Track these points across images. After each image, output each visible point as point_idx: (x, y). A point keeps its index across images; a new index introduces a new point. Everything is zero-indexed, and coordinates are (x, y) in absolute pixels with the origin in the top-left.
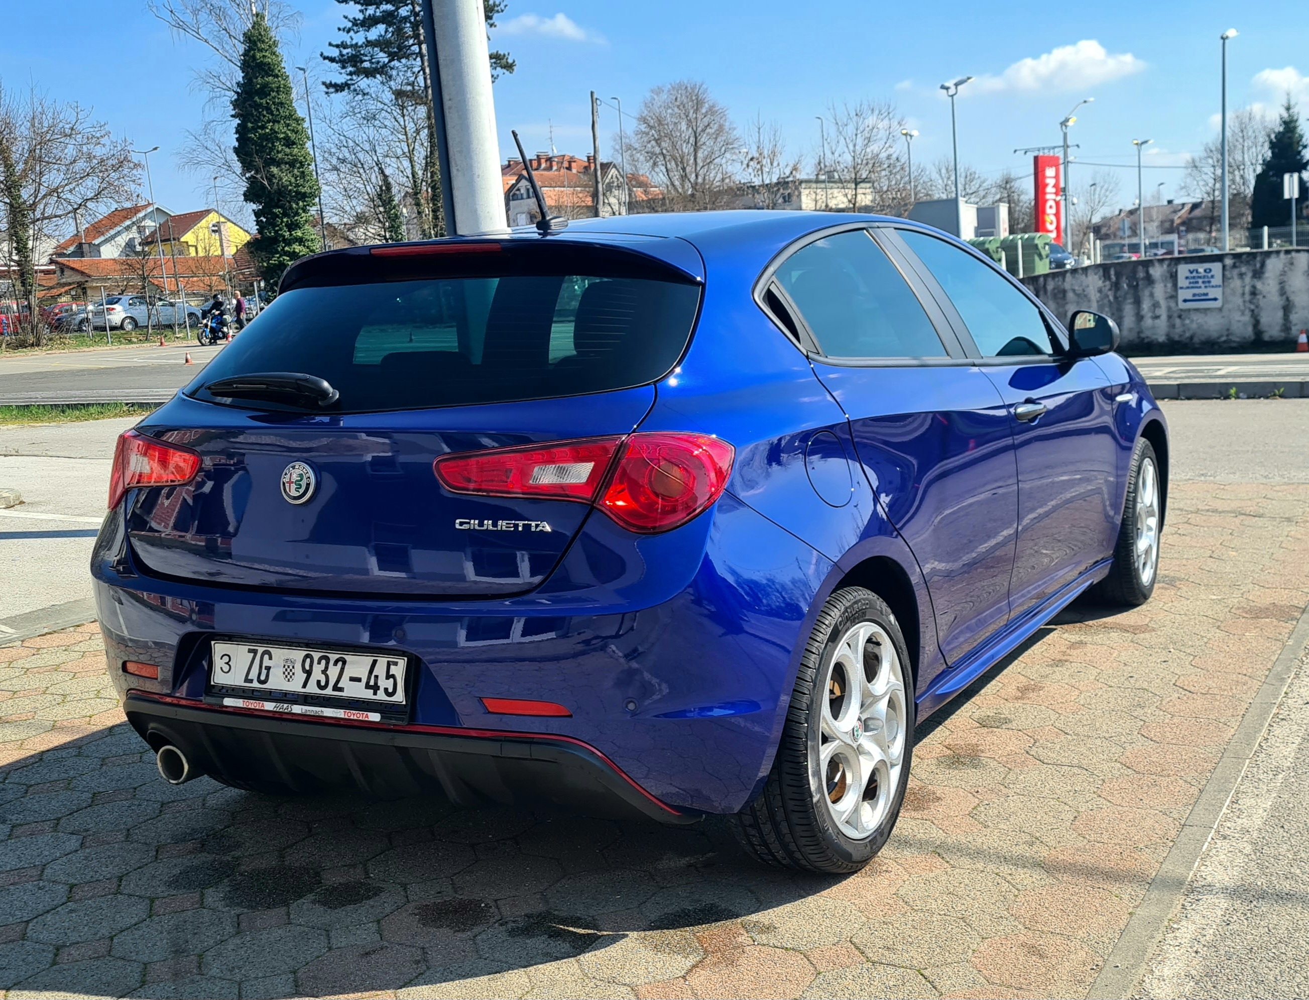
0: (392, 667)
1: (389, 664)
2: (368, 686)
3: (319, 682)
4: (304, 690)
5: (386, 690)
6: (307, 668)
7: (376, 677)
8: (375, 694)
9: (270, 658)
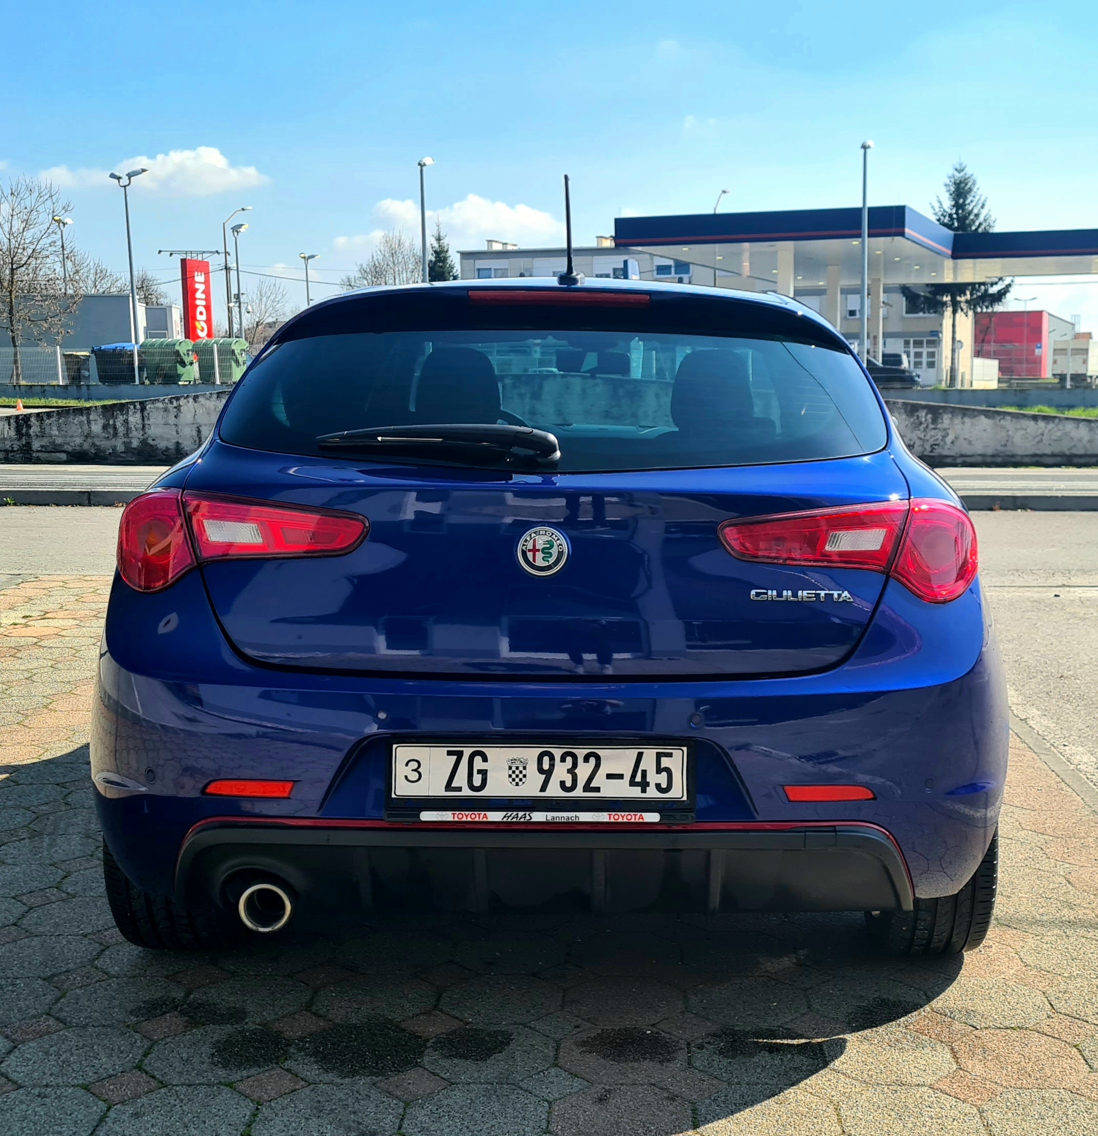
0: (663, 759)
1: (659, 756)
2: (633, 783)
3: (562, 784)
4: (542, 794)
5: (658, 786)
6: (546, 766)
7: (644, 773)
8: (644, 791)
9: (485, 759)
